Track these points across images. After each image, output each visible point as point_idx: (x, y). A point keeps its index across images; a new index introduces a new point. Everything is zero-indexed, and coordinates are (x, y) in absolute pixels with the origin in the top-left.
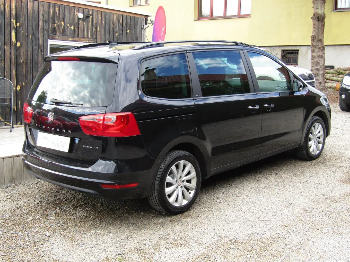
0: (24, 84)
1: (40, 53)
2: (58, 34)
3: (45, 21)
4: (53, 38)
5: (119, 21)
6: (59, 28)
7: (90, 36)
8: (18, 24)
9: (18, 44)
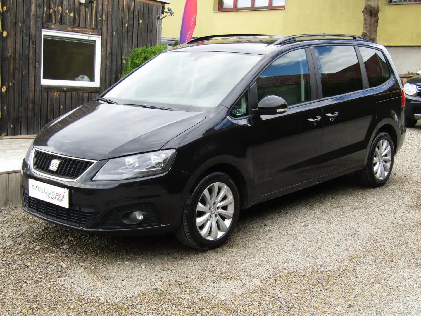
0: (11, 85)
1: (31, 46)
2: (54, 22)
3: (38, 6)
4: (48, 28)
5: (129, 9)
6: (55, 15)
7: (93, 27)
8: (5, 8)
9: (5, 34)
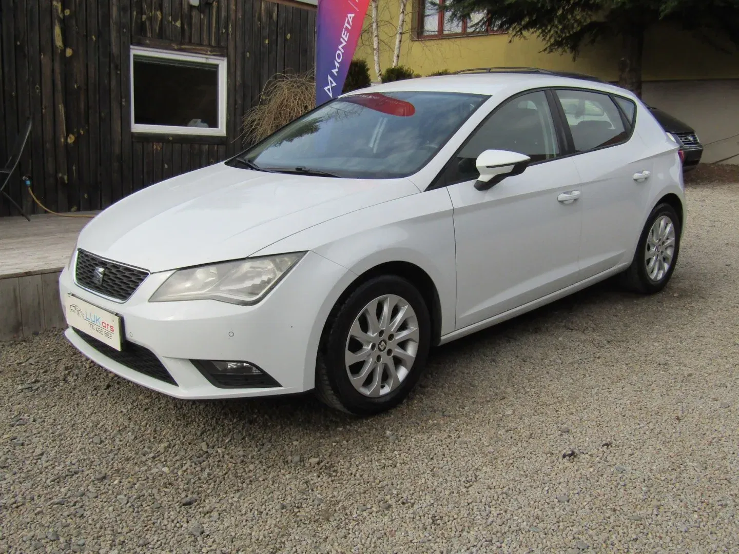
0: (82, 132)
1: (113, 72)
2: (149, 35)
3: (122, 9)
4: (140, 44)
5: (271, 17)
6: (151, 24)
7: (213, 43)
8: (67, 12)
9: (69, 52)
